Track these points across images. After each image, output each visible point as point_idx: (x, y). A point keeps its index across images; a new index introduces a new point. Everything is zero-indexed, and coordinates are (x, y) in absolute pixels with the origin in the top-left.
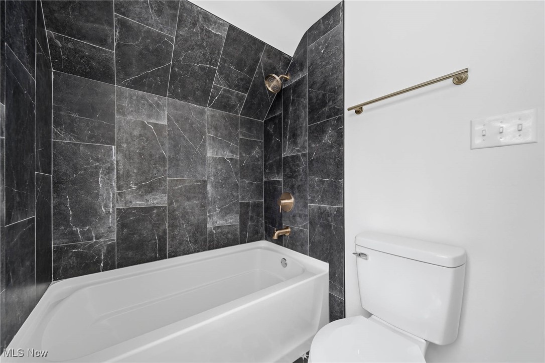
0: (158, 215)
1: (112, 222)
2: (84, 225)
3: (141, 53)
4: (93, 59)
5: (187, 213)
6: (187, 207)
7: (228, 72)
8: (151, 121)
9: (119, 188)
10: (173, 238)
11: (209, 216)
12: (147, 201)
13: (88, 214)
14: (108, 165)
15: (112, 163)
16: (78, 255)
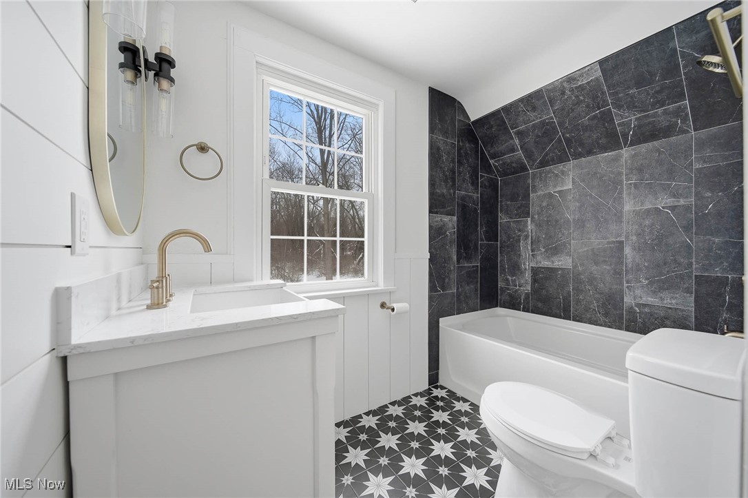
0: (563, 276)
1: (528, 276)
2: (513, 276)
3: (536, 142)
4: (512, 163)
5: (595, 279)
6: (595, 272)
7: (629, 99)
8: (557, 190)
9: (532, 251)
10: (578, 302)
11: (628, 287)
12: (553, 262)
13: (515, 269)
14: (525, 233)
15: (528, 232)
16: (510, 295)
